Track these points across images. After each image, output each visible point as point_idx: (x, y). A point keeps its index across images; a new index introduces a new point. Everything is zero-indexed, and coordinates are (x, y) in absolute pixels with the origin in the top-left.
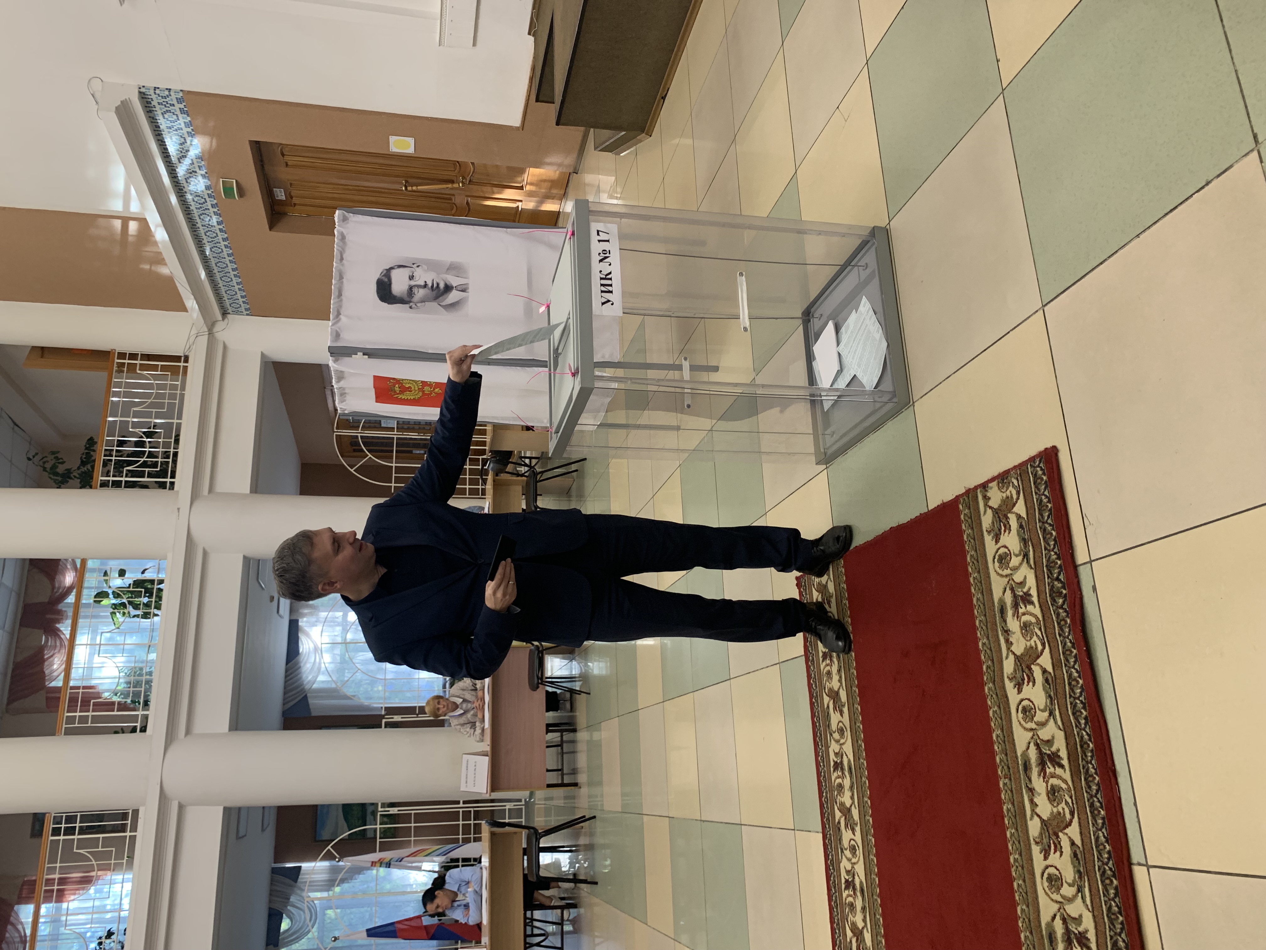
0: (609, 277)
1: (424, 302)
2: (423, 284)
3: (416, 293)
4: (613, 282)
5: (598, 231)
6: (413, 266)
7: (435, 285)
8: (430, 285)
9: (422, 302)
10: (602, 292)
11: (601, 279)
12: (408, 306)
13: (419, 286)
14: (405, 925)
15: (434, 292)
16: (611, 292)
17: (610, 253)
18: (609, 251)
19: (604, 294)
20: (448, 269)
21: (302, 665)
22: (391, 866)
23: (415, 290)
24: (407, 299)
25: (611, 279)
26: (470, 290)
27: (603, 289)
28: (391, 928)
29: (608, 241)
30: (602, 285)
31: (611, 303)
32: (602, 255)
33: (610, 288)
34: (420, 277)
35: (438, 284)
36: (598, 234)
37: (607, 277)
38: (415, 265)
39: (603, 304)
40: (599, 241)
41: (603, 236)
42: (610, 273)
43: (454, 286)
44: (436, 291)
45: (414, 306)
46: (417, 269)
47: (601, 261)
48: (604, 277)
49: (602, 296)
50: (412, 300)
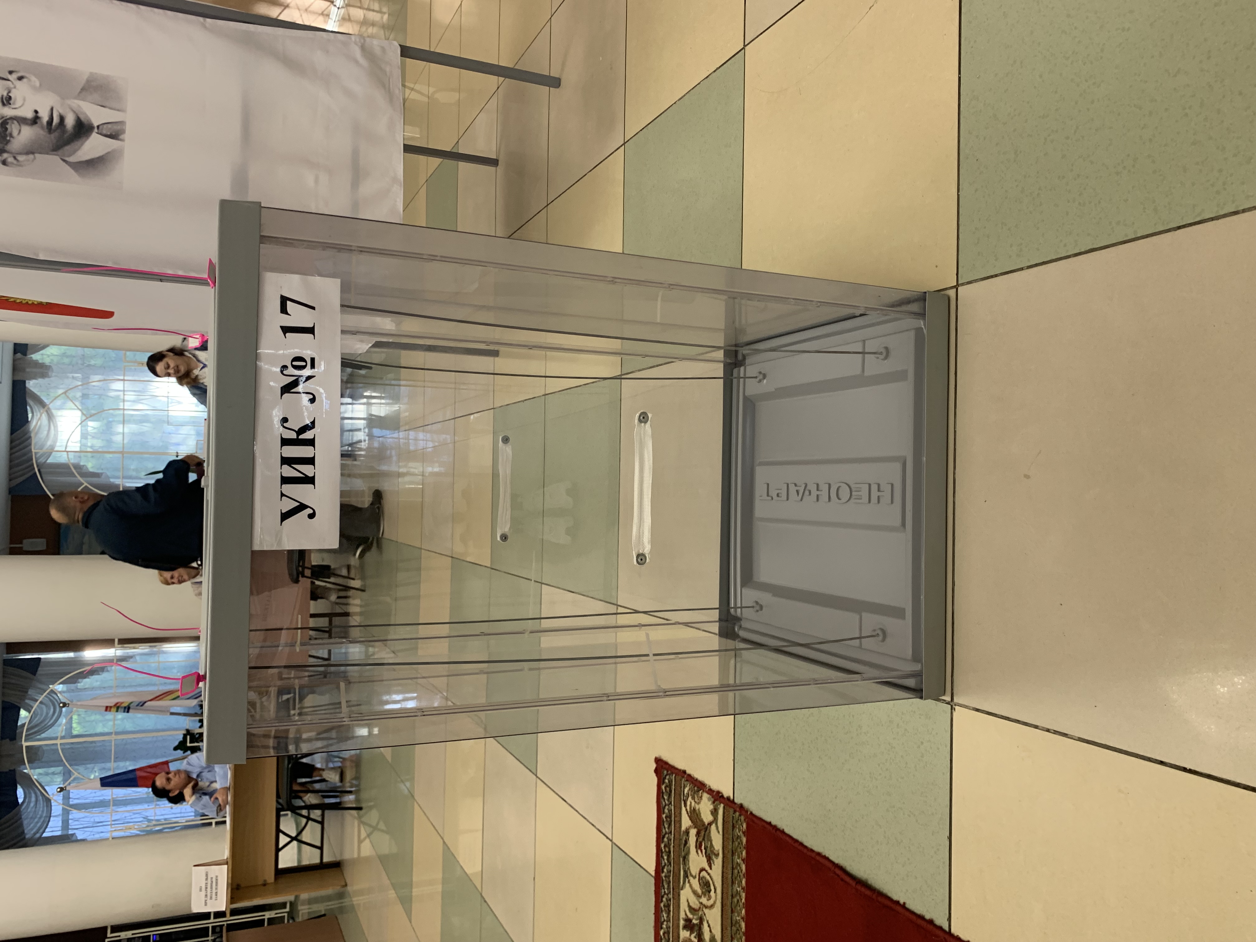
0: (308, 435)
1: (33, 153)
2: (30, 115)
3: (15, 133)
4: (320, 452)
5: (284, 300)
6: (10, 77)
7: (56, 120)
8: (45, 118)
9: (28, 153)
10: (285, 480)
11: (285, 442)
13: (22, 121)
14: (148, 772)
15: (52, 136)
16: (310, 480)
17: (313, 366)
18: (313, 360)
19: (288, 489)
20: (83, 89)
21: (32, 435)
22: (131, 710)
23: (14, 128)
25: (311, 442)
26: (126, 136)
27: (289, 471)
28: (131, 776)
29: (310, 330)
30: (286, 461)
31: (309, 511)
32: (291, 371)
33: (307, 470)
34: (24, 100)
35: (62, 119)
36: (284, 310)
37: (301, 437)
38: (13, 77)
39: (285, 516)
40: (286, 330)
41: (298, 316)
42: (313, 425)
43: (96, 124)
44: (56, 134)
45: (10, 160)
46: (18, 83)
47: (286, 389)
48: (293, 435)
49: (282, 495)
50: (8, 147)
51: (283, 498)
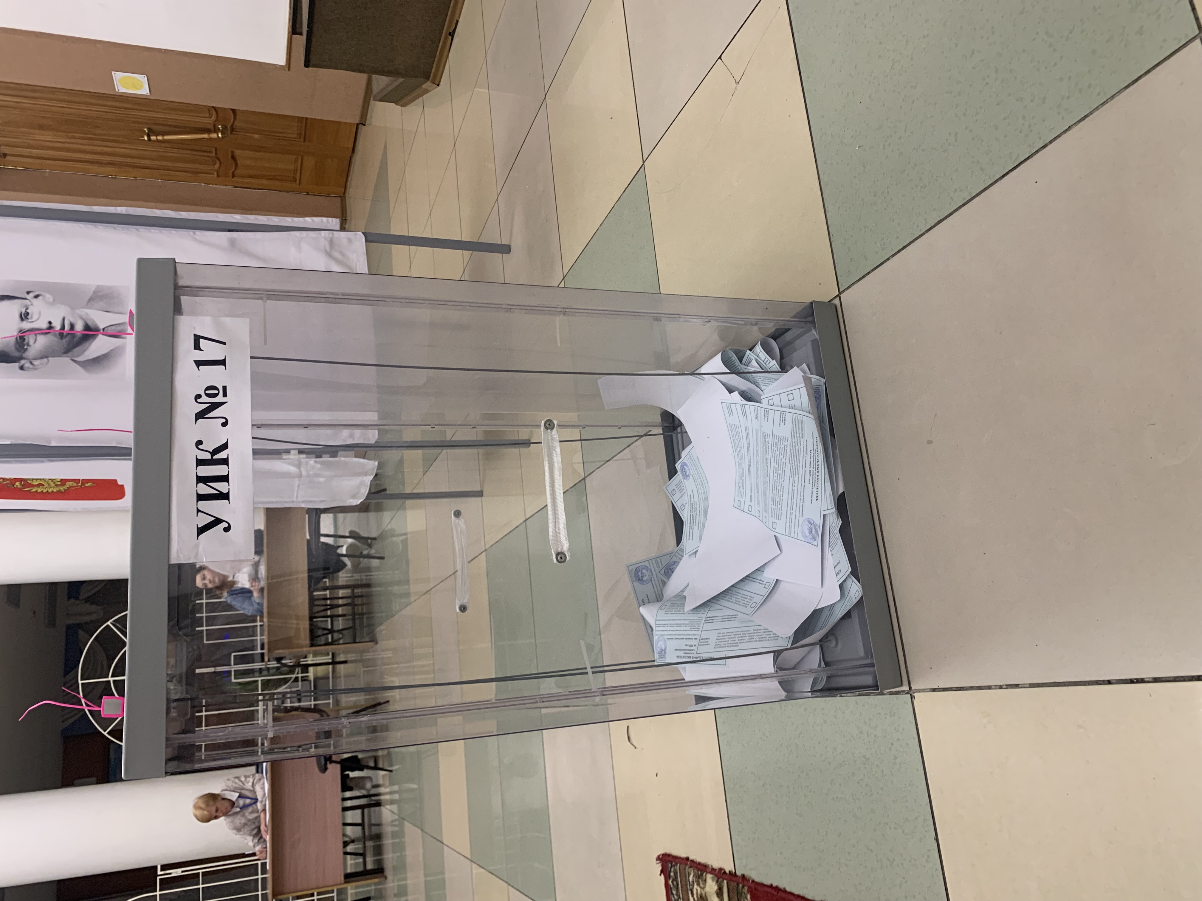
0: (221, 455)
1: (47, 357)
2: (45, 325)
3: (31, 342)
4: (233, 470)
5: (197, 339)
6: (27, 296)
7: (67, 327)
8: (57, 326)
9: (42, 358)
10: (201, 497)
11: (200, 462)
12: (17, 365)
13: (36, 331)
15: (64, 341)
16: (225, 496)
17: (225, 395)
18: (225, 388)
19: (203, 505)
20: (91, 299)
23: (30, 339)
24: (17, 354)
25: (225, 462)
27: (204, 489)
29: (222, 362)
30: (201, 480)
31: (225, 525)
32: (204, 399)
33: (222, 487)
34: (40, 313)
35: (72, 326)
36: (197, 347)
37: (215, 457)
38: (30, 296)
39: (202, 530)
40: (199, 363)
41: (210, 351)
42: (225, 446)
43: (101, 327)
44: (67, 339)
45: (27, 365)
46: (35, 301)
47: (200, 415)
48: (208, 456)
49: (198, 511)
50: (24, 355)
51: (199, 513)
